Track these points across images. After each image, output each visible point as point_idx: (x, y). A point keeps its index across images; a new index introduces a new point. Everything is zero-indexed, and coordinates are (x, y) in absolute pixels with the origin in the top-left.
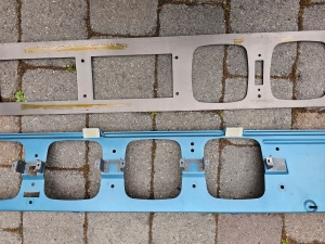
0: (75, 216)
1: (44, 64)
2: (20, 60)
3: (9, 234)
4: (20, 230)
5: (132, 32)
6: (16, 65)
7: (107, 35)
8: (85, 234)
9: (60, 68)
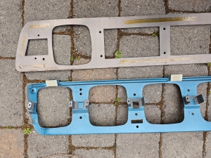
0: (153, 136)
1: (136, 31)
2: (118, 29)
3: (106, 151)
4: (114, 148)
5: (196, 9)
6: (116, 33)
7: (179, 11)
8: (160, 148)
9: (146, 35)
